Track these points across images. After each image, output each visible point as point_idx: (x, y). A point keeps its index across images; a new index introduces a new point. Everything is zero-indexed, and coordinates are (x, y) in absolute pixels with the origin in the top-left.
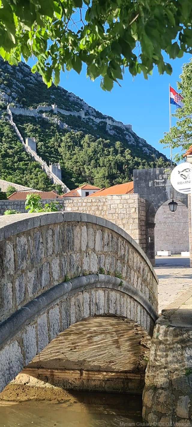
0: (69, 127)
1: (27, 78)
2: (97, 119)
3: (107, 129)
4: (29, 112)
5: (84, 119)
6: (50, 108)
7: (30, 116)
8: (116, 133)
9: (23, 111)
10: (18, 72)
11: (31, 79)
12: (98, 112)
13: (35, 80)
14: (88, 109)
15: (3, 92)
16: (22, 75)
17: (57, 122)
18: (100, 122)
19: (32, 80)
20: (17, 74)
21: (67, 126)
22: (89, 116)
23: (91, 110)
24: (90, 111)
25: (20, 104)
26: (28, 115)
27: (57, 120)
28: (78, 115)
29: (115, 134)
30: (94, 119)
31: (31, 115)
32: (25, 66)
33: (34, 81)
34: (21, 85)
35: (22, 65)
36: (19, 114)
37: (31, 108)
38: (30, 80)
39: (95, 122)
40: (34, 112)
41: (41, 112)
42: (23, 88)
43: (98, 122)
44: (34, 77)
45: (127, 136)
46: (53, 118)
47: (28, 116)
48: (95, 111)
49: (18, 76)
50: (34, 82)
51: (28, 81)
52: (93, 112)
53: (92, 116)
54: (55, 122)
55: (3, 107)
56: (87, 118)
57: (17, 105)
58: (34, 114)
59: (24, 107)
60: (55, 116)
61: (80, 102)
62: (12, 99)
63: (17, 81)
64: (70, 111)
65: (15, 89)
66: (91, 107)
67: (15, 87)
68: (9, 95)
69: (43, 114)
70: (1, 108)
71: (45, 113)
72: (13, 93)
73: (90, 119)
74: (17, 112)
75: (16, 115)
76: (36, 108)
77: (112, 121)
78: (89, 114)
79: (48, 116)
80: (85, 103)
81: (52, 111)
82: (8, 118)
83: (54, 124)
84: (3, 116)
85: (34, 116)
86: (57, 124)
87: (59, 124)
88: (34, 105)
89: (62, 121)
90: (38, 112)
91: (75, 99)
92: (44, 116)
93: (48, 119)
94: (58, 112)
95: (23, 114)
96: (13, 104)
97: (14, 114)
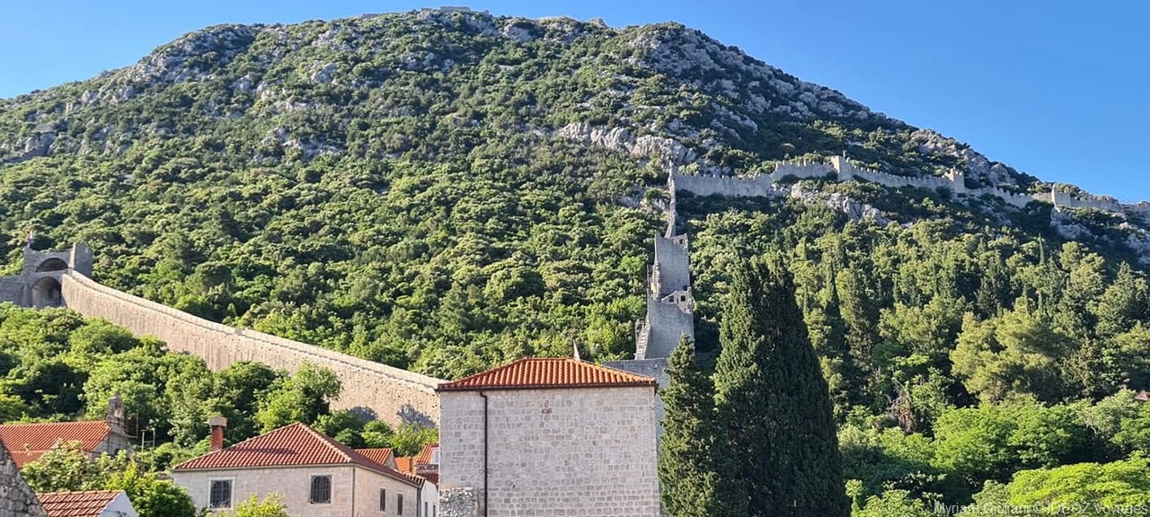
0: (883, 214)
1: (781, 109)
2: (1015, 194)
3: (1053, 223)
4: (748, 186)
5: (960, 195)
6: (823, 169)
7: (751, 198)
8: (1088, 232)
9: (724, 182)
10: (754, 96)
11: (794, 109)
12: (1024, 174)
14: (984, 171)
15: (669, 137)
16: (767, 100)
17: (841, 204)
18: (1028, 204)
19: (797, 111)
20: (749, 98)
21: (875, 211)
22: (986, 190)
23: (997, 171)
24: (993, 176)
25: (722, 167)
26: (743, 193)
27: (841, 198)
28: (940, 185)
29: (1083, 234)
30: (1007, 197)
31: (756, 195)
32: (782, 79)
33: (805, 113)
34: (743, 119)
35: (770, 77)
36: (710, 194)
37: (754, 173)
38: (792, 112)
39: (1009, 204)
40: (763, 186)
41: (790, 180)
42: (752, 128)
43: (1022, 205)
44: (808, 104)
45: (1132, 237)
46: (824, 194)
47: (745, 197)
48: (1012, 173)
49: (754, 104)
51: (786, 113)
52: (1004, 177)
53: (998, 188)
54: (831, 205)
55: (655, 176)
56: (977, 193)
57: (712, 169)
58: (764, 189)
59: (731, 174)
60: (833, 186)
61: (955, 154)
62: (694, 155)
63: (730, 110)
64: (907, 174)
65: (717, 129)
66: (996, 163)
67: (719, 124)
68: (687, 145)
69: (794, 186)
70: (648, 179)
71: (799, 183)
72: (704, 141)
73: (987, 197)
74: (703, 189)
75: (700, 198)
76: (772, 169)
77: (1072, 196)
78: (989, 183)
79: (810, 190)
80: (976, 154)
81: (832, 177)
82: (660, 204)
83: (825, 211)
84: (644, 201)
85: (765, 195)
86: (839, 211)
87: (845, 211)
88: (765, 165)
89: (857, 198)
90: (778, 182)
91: (939, 145)
92: (796, 191)
93: (809, 199)
94: (856, 177)
95: (726, 192)
96: (693, 166)
97: (691, 195)
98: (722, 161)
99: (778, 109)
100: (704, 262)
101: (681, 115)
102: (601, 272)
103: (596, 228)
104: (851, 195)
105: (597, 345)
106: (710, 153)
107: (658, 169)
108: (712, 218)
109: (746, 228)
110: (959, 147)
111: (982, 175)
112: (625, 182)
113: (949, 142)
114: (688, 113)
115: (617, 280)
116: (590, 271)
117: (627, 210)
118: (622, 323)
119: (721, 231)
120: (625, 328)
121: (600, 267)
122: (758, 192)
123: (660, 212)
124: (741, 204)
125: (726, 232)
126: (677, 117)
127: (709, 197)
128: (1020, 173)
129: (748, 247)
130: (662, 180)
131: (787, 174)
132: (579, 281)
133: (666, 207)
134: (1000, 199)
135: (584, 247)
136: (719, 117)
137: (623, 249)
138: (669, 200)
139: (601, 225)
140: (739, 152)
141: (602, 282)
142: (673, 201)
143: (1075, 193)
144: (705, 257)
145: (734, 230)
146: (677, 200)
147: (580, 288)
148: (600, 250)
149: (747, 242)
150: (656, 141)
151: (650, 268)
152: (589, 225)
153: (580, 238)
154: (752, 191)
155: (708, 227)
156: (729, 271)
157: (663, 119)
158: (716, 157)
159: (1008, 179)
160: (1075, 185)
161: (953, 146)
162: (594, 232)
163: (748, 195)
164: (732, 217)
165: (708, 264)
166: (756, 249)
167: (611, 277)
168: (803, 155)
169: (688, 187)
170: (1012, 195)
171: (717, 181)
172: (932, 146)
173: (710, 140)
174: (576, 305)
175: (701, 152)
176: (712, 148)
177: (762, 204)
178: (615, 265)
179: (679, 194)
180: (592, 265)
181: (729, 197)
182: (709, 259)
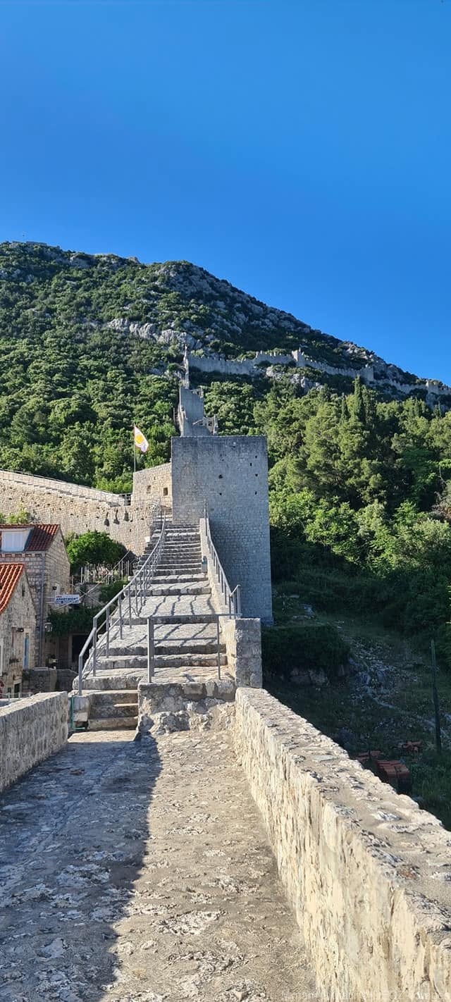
1: (255, 323)
2: (403, 385)
3: (428, 403)
4: (237, 367)
5: (371, 383)
6: (287, 359)
7: (239, 375)
9: (221, 364)
10: (237, 313)
11: (264, 324)
12: (407, 373)
13: (273, 325)
14: (383, 369)
15: (184, 332)
16: (246, 317)
17: (300, 381)
18: (411, 391)
19: (265, 325)
20: (235, 315)
21: (321, 387)
22: (385, 381)
23: (391, 370)
24: (389, 372)
25: (220, 353)
26: (234, 372)
27: (300, 378)
28: (358, 375)
30: (397, 385)
31: (242, 373)
32: (255, 304)
34: (233, 325)
35: (248, 301)
36: (212, 370)
37: (242, 359)
38: (262, 325)
39: (399, 391)
40: (247, 367)
41: (265, 364)
42: (238, 332)
43: (407, 392)
44: (272, 321)
46: (289, 374)
47: (235, 374)
48: (401, 372)
49: (238, 318)
50: (270, 328)
51: (258, 325)
52: (395, 373)
53: (393, 380)
54: (293, 382)
55: (175, 356)
56: (381, 382)
57: (213, 355)
58: (248, 369)
59: (226, 358)
60: (294, 369)
61: (366, 357)
62: (201, 344)
63: (224, 318)
64: (338, 367)
65: (216, 329)
66: (391, 365)
67: (217, 326)
68: (196, 338)
69: (269, 369)
70: (170, 358)
71: (272, 366)
72: (207, 336)
73: (387, 385)
74: (207, 367)
75: (205, 373)
76: (253, 357)
77: (439, 387)
78: (386, 377)
79: (279, 372)
80: (379, 358)
81: (293, 364)
82: (178, 375)
83: (289, 385)
84: (168, 372)
85: (248, 374)
86: (299, 385)
87: (302, 386)
88: (249, 353)
89: (310, 378)
90: (257, 365)
91: (356, 351)
92: (269, 372)
93: (279, 378)
94: (307, 366)
95: (223, 371)
96: (201, 351)
97: (199, 370)
98: (220, 350)
99: (253, 323)
100: (213, 410)
101: (192, 318)
102: (140, 410)
103: (135, 386)
104: (307, 376)
105: (142, 455)
106: (211, 343)
107: (176, 351)
108: (215, 385)
109: (239, 392)
110: (368, 353)
111: (382, 371)
112: (154, 358)
113: (362, 350)
114: (196, 317)
115: (153, 415)
116: (132, 409)
117: (156, 376)
118: (160, 442)
119: (222, 393)
120: (162, 446)
121: (139, 407)
122: (244, 371)
123: (178, 379)
124: (232, 378)
125: (225, 394)
126: (189, 319)
127: (211, 373)
128: (405, 372)
129: (242, 404)
130: (179, 359)
131: (264, 360)
132: (124, 415)
133: (182, 377)
134: (394, 387)
135: (126, 395)
136: (217, 322)
137: (155, 399)
138: (185, 372)
139: (137, 384)
140: (231, 345)
141: (141, 417)
142: (187, 373)
143: (440, 385)
144: (214, 407)
145: (231, 393)
146: (190, 373)
147: (125, 419)
148: (138, 398)
149: (240, 400)
150: (175, 334)
151: (176, 411)
152: (129, 383)
153: (123, 389)
154: (240, 370)
155: (212, 390)
156: (231, 417)
157: (179, 319)
158: (216, 347)
159: (398, 374)
160: (440, 380)
161: (364, 353)
162: (132, 387)
163: (237, 373)
164: (228, 385)
165: (216, 412)
166: (247, 406)
167: (148, 414)
168: (272, 349)
169: (197, 365)
170: (401, 385)
171: (216, 362)
172: (351, 352)
173: (212, 336)
174: (122, 430)
175: (205, 343)
176: (213, 341)
177: (246, 379)
178: (150, 407)
179: (191, 369)
180: (133, 406)
181: (224, 373)
182: (217, 409)
